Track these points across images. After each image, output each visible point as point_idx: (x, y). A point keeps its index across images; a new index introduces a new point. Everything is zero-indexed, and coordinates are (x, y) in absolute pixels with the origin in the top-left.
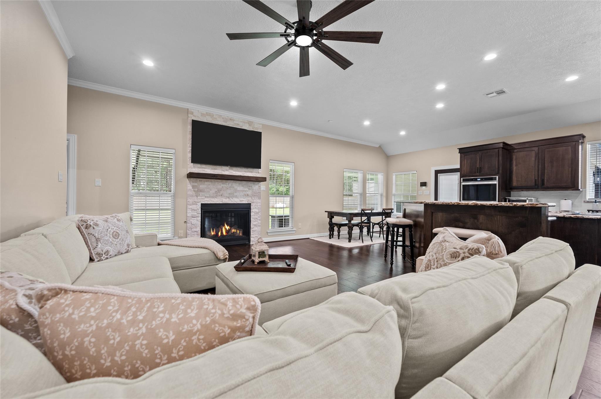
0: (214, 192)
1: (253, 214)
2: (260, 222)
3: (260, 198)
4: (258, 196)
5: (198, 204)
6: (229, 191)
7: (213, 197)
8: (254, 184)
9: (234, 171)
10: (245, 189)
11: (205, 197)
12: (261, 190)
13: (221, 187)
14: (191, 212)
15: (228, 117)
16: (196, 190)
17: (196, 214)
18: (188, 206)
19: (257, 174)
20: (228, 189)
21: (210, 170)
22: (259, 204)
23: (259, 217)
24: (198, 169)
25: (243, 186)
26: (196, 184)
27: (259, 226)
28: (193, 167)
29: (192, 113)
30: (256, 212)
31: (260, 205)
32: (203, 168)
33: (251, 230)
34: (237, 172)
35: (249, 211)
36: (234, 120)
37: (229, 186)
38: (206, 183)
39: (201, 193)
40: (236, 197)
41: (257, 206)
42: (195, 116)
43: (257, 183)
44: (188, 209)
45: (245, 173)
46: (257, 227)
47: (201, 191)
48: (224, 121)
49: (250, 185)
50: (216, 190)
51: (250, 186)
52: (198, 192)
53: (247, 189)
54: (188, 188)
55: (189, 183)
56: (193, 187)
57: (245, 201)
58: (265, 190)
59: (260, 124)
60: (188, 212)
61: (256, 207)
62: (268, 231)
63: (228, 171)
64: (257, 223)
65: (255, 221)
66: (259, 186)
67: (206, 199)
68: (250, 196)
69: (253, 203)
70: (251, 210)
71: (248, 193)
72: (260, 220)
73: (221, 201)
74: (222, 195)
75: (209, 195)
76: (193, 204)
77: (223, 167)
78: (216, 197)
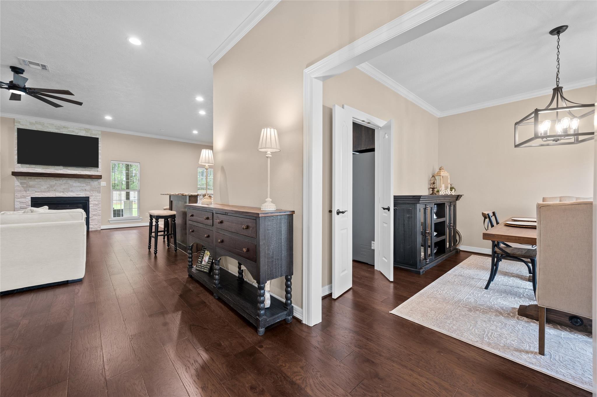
0: (46, 187)
1: (92, 205)
2: (100, 212)
3: (99, 192)
4: (97, 190)
5: (27, 197)
6: (63, 187)
7: (44, 192)
8: (93, 180)
9: (69, 170)
10: (83, 185)
11: (35, 192)
12: (101, 185)
13: (54, 183)
14: (19, 204)
15: (62, 125)
16: (25, 186)
17: (25, 206)
18: (15, 199)
19: (96, 172)
20: (62, 185)
21: (41, 169)
22: (98, 197)
23: (98, 208)
24: (27, 168)
25: (78, 182)
26: (25, 181)
27: (99, 215)
28: (20, 167)
29: (19, 122)
30: (95, 203)
31: (101, 198)
32: (33, 168)
33: (90, 219)
34: (73, 171)
35: (88, 203)
36: (68, 128)
37: (63, 182)
38: (36, 180)
39: (30, 189)
40: (72, 191)
41: (97, 199)
42: (23, 125)
43: (96, 180)
44: (15, 202)
45: (81, 171)
46: (96, 216)
47: (30, 187)
48: (57, 129)
49: (89, 181)
50: (48, 186)
51: (87, 183)
52: (27, 188)
53: (85, 185)
54: (16, 184)
55: (17, 181)
56: (21, 183)
57: (82, 194)
58: (105, 185)
59: (99, 131)
60: (16, 204)
61: (95, 199)
62: (109, 220)
63: (62, 170)
64: (97, 213)
65: (94, 211)
66: (99, 183)
67: (36, 193)
68: (88, 191)
69: (91, 197)
70: (90, 203)
71: (85, 188)
72: (100, 210)
73: (55, 195)
74: (55, 190)
75: (40, 190)
76: (21, 198)
77: (55, 166)
78: (49, 191)
